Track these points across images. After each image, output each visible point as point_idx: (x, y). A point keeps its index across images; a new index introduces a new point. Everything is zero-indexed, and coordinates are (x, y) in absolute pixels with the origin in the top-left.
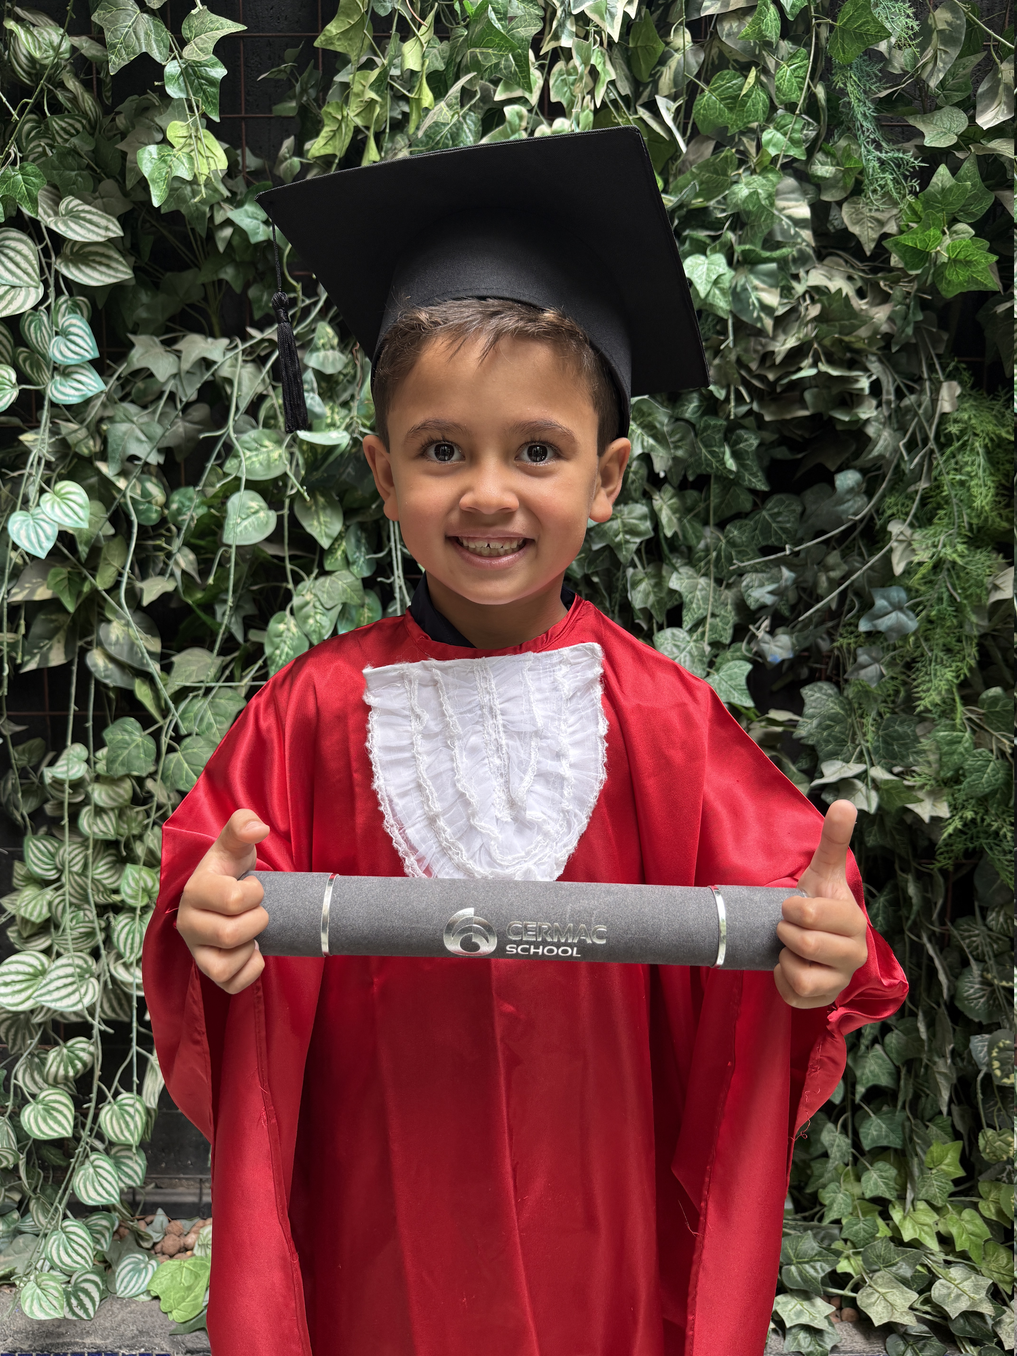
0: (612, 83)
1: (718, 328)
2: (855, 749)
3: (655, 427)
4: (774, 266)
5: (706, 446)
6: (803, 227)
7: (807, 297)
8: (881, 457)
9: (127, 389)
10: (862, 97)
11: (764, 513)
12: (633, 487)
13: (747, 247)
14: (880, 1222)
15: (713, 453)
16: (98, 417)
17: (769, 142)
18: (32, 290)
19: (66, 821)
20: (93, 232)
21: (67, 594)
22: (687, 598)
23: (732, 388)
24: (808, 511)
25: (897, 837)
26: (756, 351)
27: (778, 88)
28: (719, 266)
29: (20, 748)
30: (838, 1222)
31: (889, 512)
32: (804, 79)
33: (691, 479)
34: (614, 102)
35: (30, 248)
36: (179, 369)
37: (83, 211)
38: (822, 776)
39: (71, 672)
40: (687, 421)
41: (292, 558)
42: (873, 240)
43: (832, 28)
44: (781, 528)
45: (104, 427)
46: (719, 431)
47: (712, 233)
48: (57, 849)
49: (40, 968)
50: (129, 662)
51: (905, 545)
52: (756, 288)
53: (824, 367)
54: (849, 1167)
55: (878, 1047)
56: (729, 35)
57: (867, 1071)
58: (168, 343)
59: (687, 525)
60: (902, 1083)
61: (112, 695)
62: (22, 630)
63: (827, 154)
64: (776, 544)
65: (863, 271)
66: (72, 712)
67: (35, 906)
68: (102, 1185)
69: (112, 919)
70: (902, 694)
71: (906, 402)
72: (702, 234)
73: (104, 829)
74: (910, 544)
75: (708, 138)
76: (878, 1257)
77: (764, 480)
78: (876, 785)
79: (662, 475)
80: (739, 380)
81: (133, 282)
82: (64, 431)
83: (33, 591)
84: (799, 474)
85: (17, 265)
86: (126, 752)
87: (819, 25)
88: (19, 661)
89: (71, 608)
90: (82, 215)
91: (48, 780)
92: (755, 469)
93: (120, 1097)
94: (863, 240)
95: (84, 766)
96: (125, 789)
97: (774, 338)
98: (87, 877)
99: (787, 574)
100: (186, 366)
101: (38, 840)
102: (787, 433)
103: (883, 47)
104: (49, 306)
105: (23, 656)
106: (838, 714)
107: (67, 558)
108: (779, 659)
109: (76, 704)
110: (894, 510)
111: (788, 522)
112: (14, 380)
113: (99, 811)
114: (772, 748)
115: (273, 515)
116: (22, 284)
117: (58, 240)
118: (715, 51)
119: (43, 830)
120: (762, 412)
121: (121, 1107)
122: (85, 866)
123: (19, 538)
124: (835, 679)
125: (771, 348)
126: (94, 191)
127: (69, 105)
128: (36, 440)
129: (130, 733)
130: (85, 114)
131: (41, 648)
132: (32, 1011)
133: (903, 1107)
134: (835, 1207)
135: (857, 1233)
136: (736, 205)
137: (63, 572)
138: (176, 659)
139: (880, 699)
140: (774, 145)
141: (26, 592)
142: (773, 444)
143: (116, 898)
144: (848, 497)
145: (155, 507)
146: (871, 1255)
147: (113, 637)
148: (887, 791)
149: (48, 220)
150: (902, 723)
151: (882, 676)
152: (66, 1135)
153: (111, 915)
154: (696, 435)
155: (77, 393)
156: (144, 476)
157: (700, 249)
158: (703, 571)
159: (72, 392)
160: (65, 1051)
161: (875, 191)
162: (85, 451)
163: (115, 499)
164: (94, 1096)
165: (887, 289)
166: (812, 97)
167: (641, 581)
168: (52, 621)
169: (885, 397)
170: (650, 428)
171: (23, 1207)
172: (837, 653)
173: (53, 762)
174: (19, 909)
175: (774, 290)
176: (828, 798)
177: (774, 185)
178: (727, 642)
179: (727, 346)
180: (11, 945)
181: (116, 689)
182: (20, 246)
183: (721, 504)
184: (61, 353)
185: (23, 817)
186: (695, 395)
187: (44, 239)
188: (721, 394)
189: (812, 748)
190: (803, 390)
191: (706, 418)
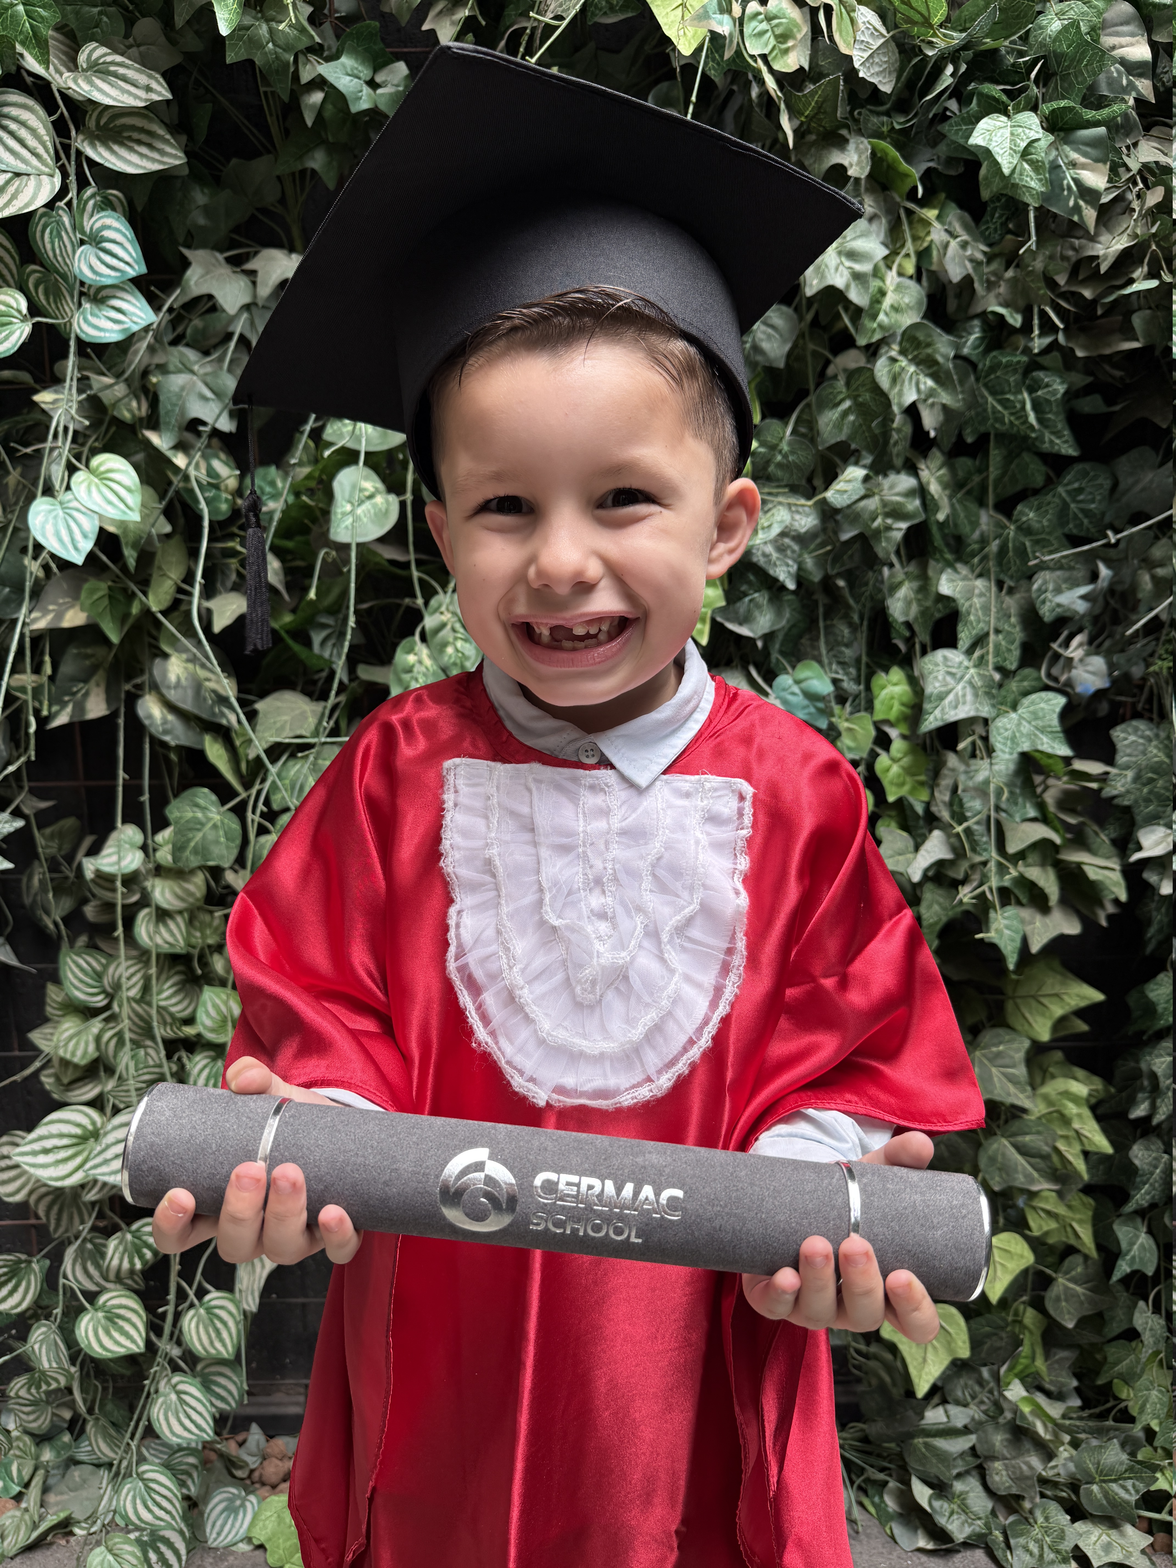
1: (1011, 226)
3: (936, 363)
4: (1102, 130)
5: (993, 393)
6: (1140, 75)
7: (1139, 178)
9: (180, 330)
11: (1061, 490)
12: (895, 452)
13: (1063, 103)
15: (1005, 403)
16: (142, 367)
18: (45, 179)
19: (120, 932)
20: (130, 93)
21: (108, 617)
22: (963, 608)
23: (1036, 310)
24: (1122, 486)
26: (1064, 258)
28: (1030, 128)
29: (48, 831)
33: (968, 440)
35: (39, 118)
36: (255, 295)
37: (113, 63)
38: (1140, 848)
39: (116, 727)
40: (965, 359)
41: (419, 563)
44: (1082, 510)
45: (154, 380)
46: (1015, 371)
47: (1009, 87)
48: (105, 967)
49: (90, 1127)
50: (196, 711)
52: (1073, 165)
53: (1168, 278)
58: (236, 262)
59: (959, 506)
61: (173, 757)
62: (48, 669)
64: (1075, 531)
66: (121, 782)
67: (77, 1043)
68: (189, 1417)
69: (185, 1060)
72: (994, 88)
73: (170, 939)
77: (1072, 441)
79: (932, 434)
80: (1046, 301)
81: (186, 171)
82: (96, 386)
83: (60, 616)
85: (22, 142)
86: (199, 835)
88: (45, 713)
89: (115, 638)
90: (112, 68)
91: (89, 874)
92: (1060, 426)
93: (207, 1298)
95: (139, 856)
96: (195, 884)
97: (1097, 238)
98: (149, 1004)
99: (1104, 572)
100: (264, 291)
101: (78, 955)
102: (1101, 375)
104: (71, 200)
105: (51, 706)
106: (1162, 762)
107: (105, 567)
108: (1092, 689)
109: (125, 771)
111: (1093, 501)
112: (25, 311)
113: (162, 915)
114: (1072, 811)
115: (393, 500)
116: (29, 170)
117: (77, 105)
119: (82, 940)
121: (209, 1310)
122: (146, 989)
123: (44, 536)
124: (1147, 714)
125: (1089, 253)
126: (127, 36)
128: (55, 401)
129: (204, 809)
131: (74, 694)
132: (82, 1186)
136: (1043, 45)
137: (102, 587)
138: (260, 706)
141: (50, 617)
142: (1087, 391)
143: (190, 1031)
145: (224, 495)
147: (172, 678)
149: (62, 79)
152: (137, 1350)
153: (183, 1054)
154: (977, 380)
155: (116, 327)
156: (209, 451)
157: (997, 107)
158: (979, 570)
159: (109, 325)
160: (129, 1237)
162: (127, 415)
163: (170, 483)
164: (172, 1297)
167: (900, 584)
168: (87, 657)
170: (929, 365)
171: (76, 1427)
172: (1152, 680)
173: (94, 851)
174: (56, 1047)
175: (1100, 165)
176: (1151, 877)
177: (1100, 14)
178: (1013, 667)
179: (1029, 250)
180: (46, 1094)
181: (180, 749)
182: (25, 115)
183: (1003, 475)
184: (91, 268)
185: (56, 924)
186: (976, 322)
187: (58, 107)
188: (1015, 320)
189: (1127, 810)
190: (1129, 314)
191: (994, 353)
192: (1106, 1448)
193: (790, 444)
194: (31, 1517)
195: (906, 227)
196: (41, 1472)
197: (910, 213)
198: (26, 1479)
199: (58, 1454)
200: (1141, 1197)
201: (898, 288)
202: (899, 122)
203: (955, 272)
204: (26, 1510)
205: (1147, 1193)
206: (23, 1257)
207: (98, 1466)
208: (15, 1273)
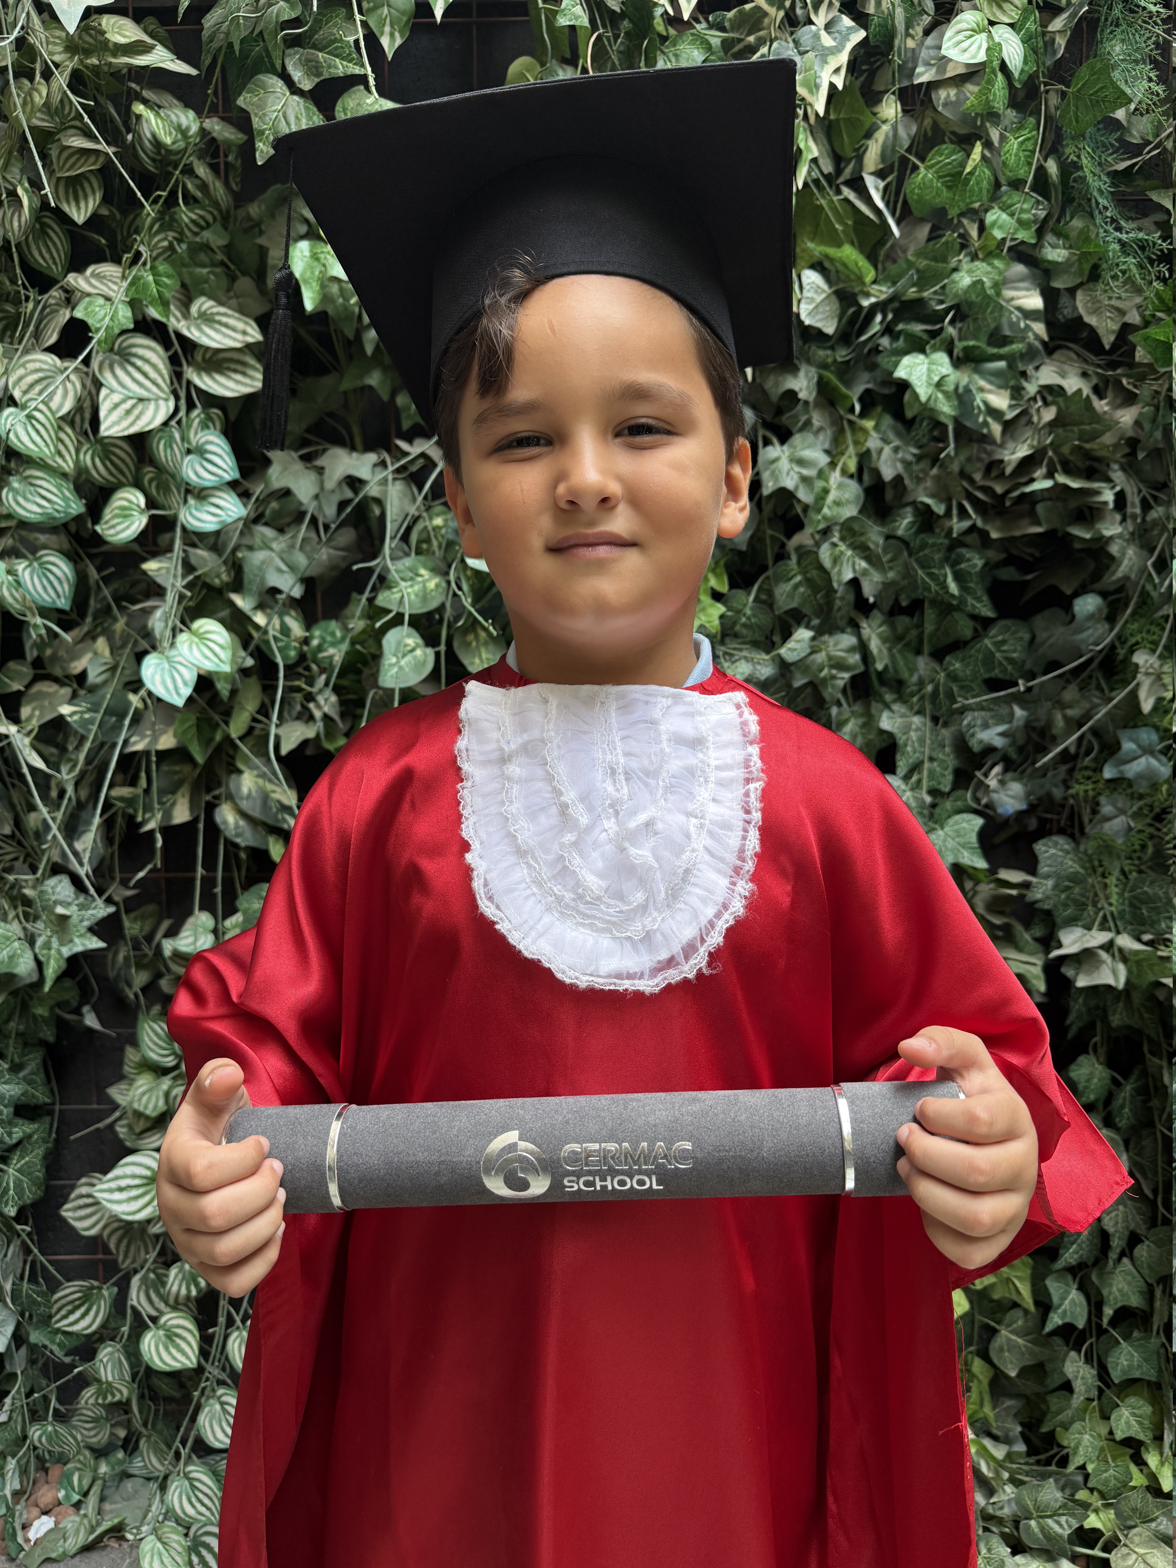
0: (814, 161)
1: (936, 433)
2: (1097, 914)
3: (868, 548)
4: (1002, 364)
5: (923, 567)
6: (1035, 320)
7: (1039, 398)
8: (1126, 578)
10: (1097, 170)
11: (987, 642)
12: (839, 615)
13: (970, 342)
14: (1133, 1469)
15: (931, 575)
16: (234, 547)
17: (994, 224)
18: (162, 403)
20: (229, 337)
21: (196, 742)
22: (901, 742)
23: (954, 503)
24: (1038, 640)
25: (1146, 1015)
26: (980, 460)
27: (1004, 163)
28: (942, 365)
29: (133, 915)
30: (1083, 1467)
31: (1133, 640)
32: (1033, 152)
33: (904, 604)
34: (816, 182)
35: (159, 355)
36: (322, 488)
37: (218, 314)
38: (1060, 946)
39: (196, 831)
40: (900, 539)
42: (1113, 332)
43: (1063, 95)
44: (1007, 659)
45: (240, 555)
46: (939, 550)
47: (929, 327)
50: (262, 817)
51: (1153, 678)
52: (981, 390)
53: (1062, 479)
54: (1095, 1403)
55: (1125, 1260)
56: (945, 105)
57: (1114, 1289)
58: (307, 459)
59: (898, 656)
60: (1157, 1304)
61: (242, 855)
62: (143, 783)
63: (1059, 234)
64: (1000, 676)
65: (1099, 366)
66: (199, 876)
67: (150, 1098)
70: (1150, 850)
71: (1153, 515)
72: (918, 328)
74: (1159, 677)
75: (922, 220)
76: (1134, 1510)
77: (990, 606)
78: (1124, 956)
79: (871, 600)
80: (963, 494)
82: (196, 560)
83: (155, 740)
84: (1027, 597)
85: (145, 375)
87: (1047, 92)
89: (200, 759)
90: (217, 318)
91: (167, 953)
92: (979, 593)
94: (1101, 332)
95: (211, 937)
97: (1002, 446)
99: (1019, 712)
100: (330, 484)
101: (154, 1021)
102: (1015, 552)
103: (1120, 114)
104: (181, 421)
105: (144, 813)
106: (1078, 873)
108: (1012, 810)
109: (203, 867)
110: (1138, 638)
111: (1015, 651)
112: (143, 506)
114: (1001, 913)
115: (430, 652)
116: (150, 396)
117: (188, 346)
118: (928, 122)
119: (156, 1008)
120: (988, 528)
123: (153, 684)
124: (1069, 831)
125: (998, 457)
126: (229, 290)
127: (199, 195)
128: (159, 569)
130: (216, 204)
131: (164, 803)
132: (149, 1221)
133: (1158, 1333)
134: (1081, 1451)
135: (1107, 1481)
136: (956, 295)
137: (192, 719)
139: (1123, 855)
140: (1000, 227)
141: (147, 741)
142: (1000, 564)
144: (1088, 624)
145: (293, 643)
146: (1125, 1508)
147: (245, 790)
148: (1138, 963)
149: (177, 323)
150: (1152, 883)
151: (1130, 829)
152: (190, 1366)
154: (910, 555)
155: (214, 519)
156: (284, 612)
157: (918, 346)
158: (916, 708)
159: (210, 518)
161: (1115, 277)
162: (217, 582)
163: (252, 638)
164: (220, 1319)
165: (1130, 387)
166: (1041, 172)
167: (846, 721)
168: (177, 772)
169: (1129, 510)
170: (863, 550)
171: (130, 1445)
172: (1071, 801)
173: (172, 932)
174: (131, 1102)
175: (1003, 391)
176: (1068, 971)
177: (1000, 273)
178: (947, 789)
179: (948, 455)
180: (120, 1142)
181: (247, 848)
182: (148, 354)
183: (937, 630)
184: (196, 474)
185: (136, 995)
186: (909, 510)
187: (172, 344)
188: (939, 509)
189: (1048, 913)
190: (1034, 503)
191: (922, 536)
192: (1042, 1486)
193: (752, 609)
194: (90, 1522)
195: (848, 434)
196: (99, 1483)
197: (851, 423)
198: (86, 1488)
199: (113, 1469)
200: (1070, 1256)
201: (840, 486)
202: (842, 354)
203: (888, 473)
204: (85, 1516)
205: (1076, 1252)
206: (96, 1283)
207: (149, 1479)
208: (87, 1298)
